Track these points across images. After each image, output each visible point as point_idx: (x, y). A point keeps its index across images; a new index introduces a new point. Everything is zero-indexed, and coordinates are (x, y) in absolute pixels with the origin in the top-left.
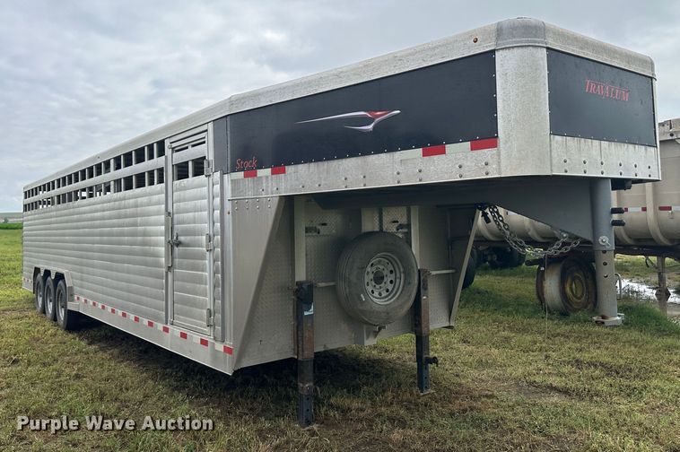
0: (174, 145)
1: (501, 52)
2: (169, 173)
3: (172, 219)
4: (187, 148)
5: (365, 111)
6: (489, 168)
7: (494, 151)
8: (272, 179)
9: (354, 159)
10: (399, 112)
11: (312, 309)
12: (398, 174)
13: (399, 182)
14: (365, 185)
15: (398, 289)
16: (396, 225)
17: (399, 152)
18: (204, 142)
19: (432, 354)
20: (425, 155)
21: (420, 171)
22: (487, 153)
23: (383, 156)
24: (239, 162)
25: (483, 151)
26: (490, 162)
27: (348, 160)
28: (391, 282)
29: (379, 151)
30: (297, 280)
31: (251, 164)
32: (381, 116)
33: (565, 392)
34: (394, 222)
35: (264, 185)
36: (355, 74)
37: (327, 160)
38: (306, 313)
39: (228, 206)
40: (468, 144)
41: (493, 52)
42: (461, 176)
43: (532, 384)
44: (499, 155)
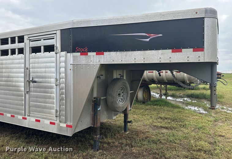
0: (30, 38)
1: (206, 18)
2: (27, 51)
3: (29, 71)
4: (40, 40)
5: (145, 33)
6: (200, 58)
7: (202, 52)
8: (96, 57)
9: (139, 52)
10: (162, 35)
11: (100, 108)
12: (160, 58)
13: (160, 61)
14: (144, 62)
15: (125, 99)
16: (120, 76)
17: (161, 50)
18: (54, 38)
19: (129, 120)
20: (173, 52)
21: (170, 58)
22: (200, 53)
23: (154, 51)
24: (78, 49)
25: (198, 52)
26: (201, 56)
27: (136, 52)
28: (122, 96)
29: (151, 49)
30: (94, 97)
31: (84, 50)
32: (153, 36)
33: (167, 128)
34: (120, 75)
35: (92, 59)
36: (141, 18)
37: (125, 51)
38: (98, 109)
39: (70, 67)
40: (192, 49)
41: (204, 18)
42: (188, 61)
43: (155, 126)
44: (204, 54)
